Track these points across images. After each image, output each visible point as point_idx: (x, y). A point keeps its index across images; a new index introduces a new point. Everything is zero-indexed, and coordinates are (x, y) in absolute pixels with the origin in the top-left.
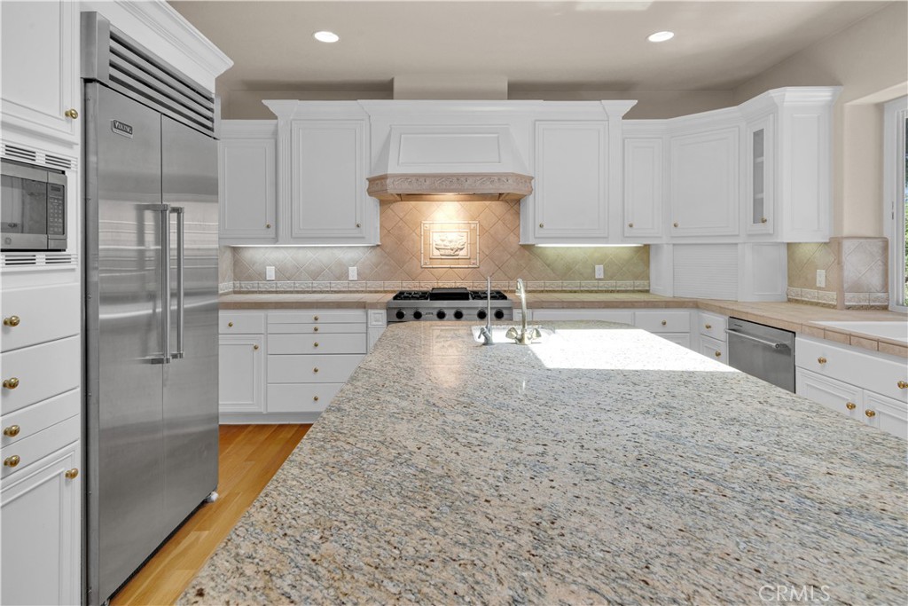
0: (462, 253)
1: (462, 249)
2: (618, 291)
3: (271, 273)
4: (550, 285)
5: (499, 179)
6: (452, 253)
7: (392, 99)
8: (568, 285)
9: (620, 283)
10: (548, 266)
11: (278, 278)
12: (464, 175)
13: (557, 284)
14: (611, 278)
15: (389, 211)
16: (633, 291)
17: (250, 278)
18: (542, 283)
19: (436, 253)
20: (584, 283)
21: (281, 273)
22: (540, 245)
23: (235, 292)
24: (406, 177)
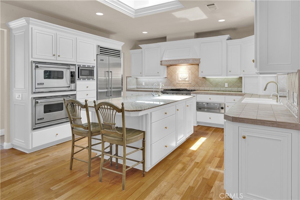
0: (187, 80)
1: (187, 78)
2: (232, 91)
3: (144, 84)
4: (211, 89)
5: (188, 60)
6: (184, 79)
7: (166, 41)
8: (216, 89)
9: (233, 89)
10: (211, 83)
11: (145, 85)
12: (179, 60)
13: (213, 89)
14: (230, 87)
15: (169, 69)
16: (238, 91)
17: (139, 85)
18: (209, 88)
19: (180, 79)
20: (221, 88)
21: (146, 84)
22: (207, 77)
23: (137, 88)
24: (166, 61)
